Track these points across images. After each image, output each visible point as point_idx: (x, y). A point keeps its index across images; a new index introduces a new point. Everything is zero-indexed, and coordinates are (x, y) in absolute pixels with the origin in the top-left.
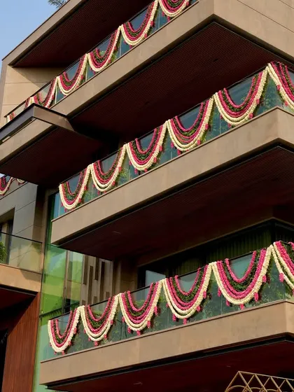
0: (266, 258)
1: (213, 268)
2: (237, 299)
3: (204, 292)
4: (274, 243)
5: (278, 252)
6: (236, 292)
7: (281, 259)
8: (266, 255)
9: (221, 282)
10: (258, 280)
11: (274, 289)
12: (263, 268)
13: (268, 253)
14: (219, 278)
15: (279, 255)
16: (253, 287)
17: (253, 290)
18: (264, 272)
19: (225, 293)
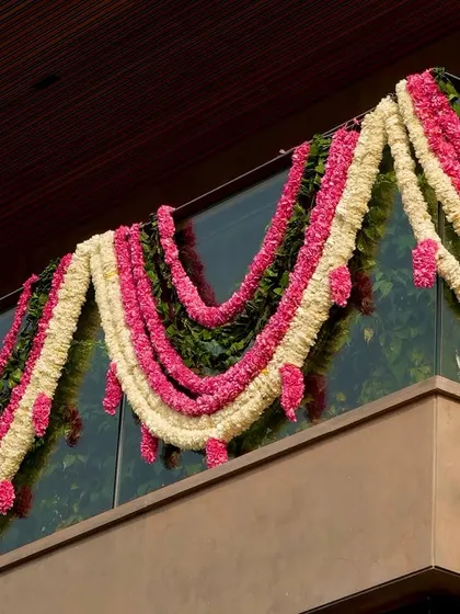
0: (353, 168)
1: (95, 262)
2: (197, 415)
3: (40, 402)
4: (402, 85)
5: (417, 130)
6: (193, 379)
7: (433, 166)
8: (358, 152)
9: (126, 334)
10: (307, 295)
11: (395, 349)
12: (335, 229)
13: (368, 142)
14: (120, 314)
15: (422, 144)
16: (278, 337)
17: (280, 352)
18: (339, 245)
19: (138, 391)
